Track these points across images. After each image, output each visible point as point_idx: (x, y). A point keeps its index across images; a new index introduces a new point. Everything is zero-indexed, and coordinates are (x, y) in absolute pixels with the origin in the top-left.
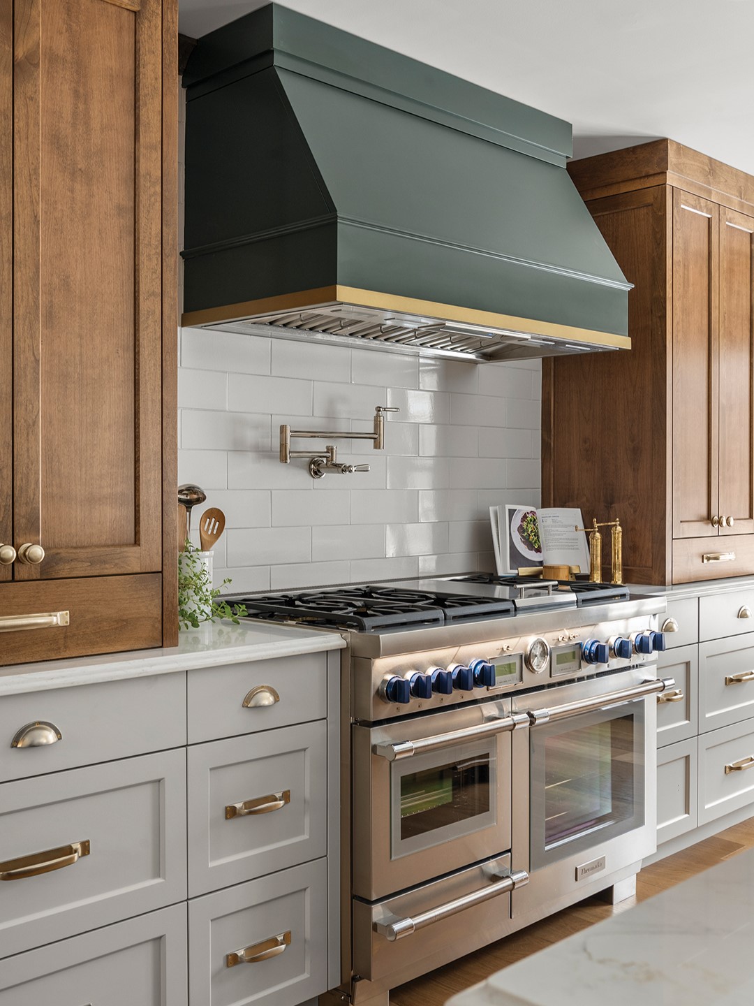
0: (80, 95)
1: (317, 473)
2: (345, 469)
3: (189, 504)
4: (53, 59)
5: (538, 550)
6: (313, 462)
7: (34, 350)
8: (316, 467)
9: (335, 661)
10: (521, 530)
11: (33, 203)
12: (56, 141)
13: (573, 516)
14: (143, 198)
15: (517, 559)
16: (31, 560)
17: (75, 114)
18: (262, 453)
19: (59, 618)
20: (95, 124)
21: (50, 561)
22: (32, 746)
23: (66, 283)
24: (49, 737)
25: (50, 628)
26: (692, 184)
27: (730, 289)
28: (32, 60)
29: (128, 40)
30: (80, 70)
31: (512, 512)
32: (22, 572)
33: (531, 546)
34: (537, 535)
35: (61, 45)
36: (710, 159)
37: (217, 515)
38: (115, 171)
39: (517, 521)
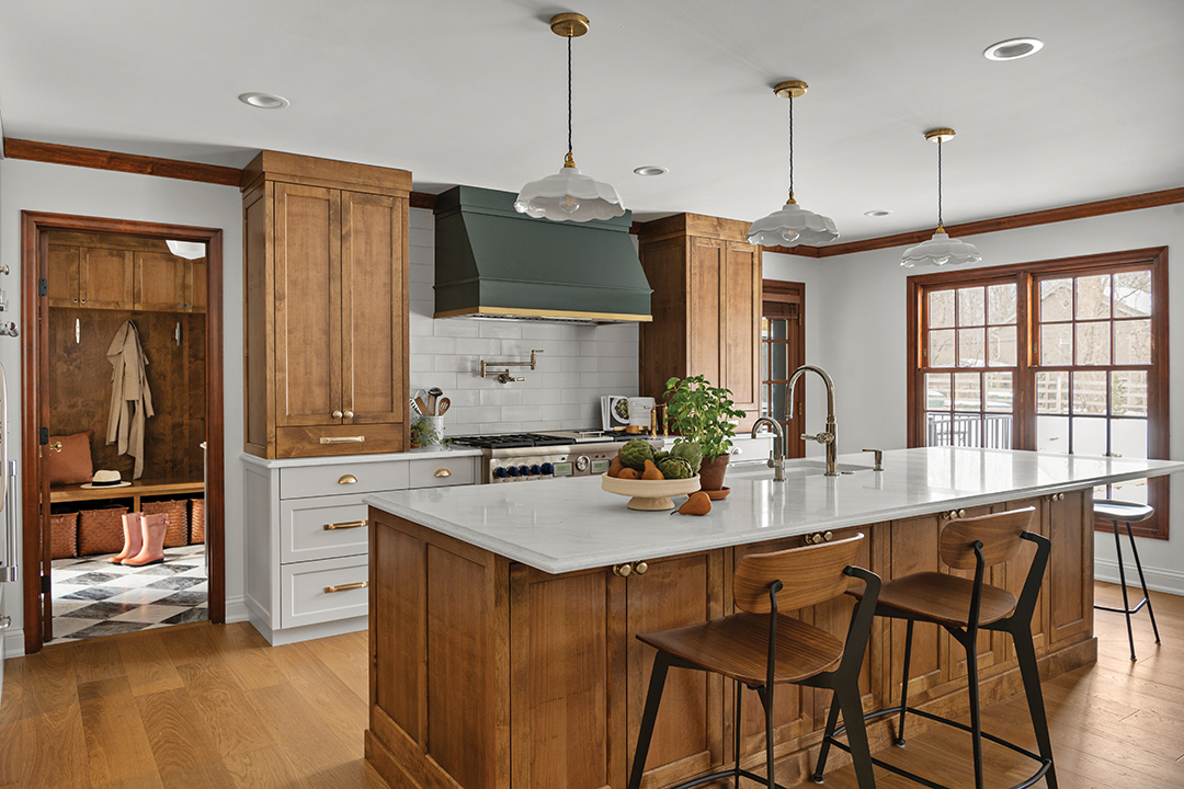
0: (368, 243)
1: (502, 382)
2: (513, 380)
3: (436, 396)
4: (357, 231)
5: (627, 418)
6: (501, 376)
7: (350, 340)
8: (504, 378)
9: (479, 461)
10: (617, 408)
11: (349, 286)
12: (358, 262)
13: (650, 402)
14: (394, 279)
15: (614, 422)
16: (348, 417)
17: (366, 251)
18: (474, 372)
19: (360, 439)
20: (374, 253)
21: (356, 417)
22: (346, 483)
23: (363, 314)
24: (354, 481)
25: (356, 442)
26: (705, 233)
27: (736, 284)
28: (348, 234)
29: (388, 219)
30: (368, 233)
31: (612, 399)
32: (345, 422)
33: (621, 416)
34: (626, 411)
35: (360, 226)
36: (718, 218)
37: (447, 401)
38: (382, 270)
39: (615, 404)
